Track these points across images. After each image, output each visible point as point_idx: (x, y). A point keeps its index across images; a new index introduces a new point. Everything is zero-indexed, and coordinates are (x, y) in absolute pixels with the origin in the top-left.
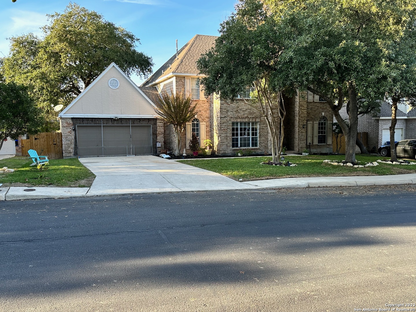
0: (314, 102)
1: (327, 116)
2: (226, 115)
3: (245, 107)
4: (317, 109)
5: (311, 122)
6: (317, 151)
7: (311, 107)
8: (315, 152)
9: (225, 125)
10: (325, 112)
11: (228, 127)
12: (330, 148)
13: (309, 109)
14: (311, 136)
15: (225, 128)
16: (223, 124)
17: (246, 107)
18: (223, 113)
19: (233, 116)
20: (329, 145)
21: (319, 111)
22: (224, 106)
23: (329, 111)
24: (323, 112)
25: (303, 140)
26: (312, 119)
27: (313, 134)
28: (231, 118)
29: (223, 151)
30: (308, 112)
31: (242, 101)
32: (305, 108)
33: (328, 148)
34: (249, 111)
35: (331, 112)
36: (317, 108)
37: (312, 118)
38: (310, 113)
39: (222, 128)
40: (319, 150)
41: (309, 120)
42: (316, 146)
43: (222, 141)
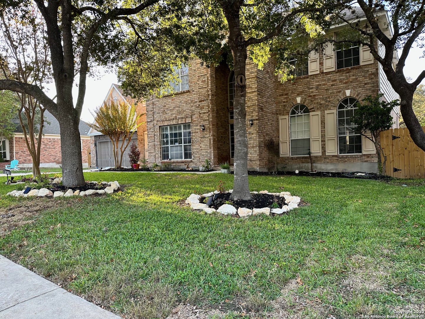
0: (323, 73)
1: (360, 95)
2: (152, 119)
3: (172, 105)
4: (332, 85)
5: (319, 113)
6: (336, 169)
7: (318, 83)
8: (332, 169)
9: (152, 131)
10: (354, 88)
11: (156, 133)
12: (371, 162)
13: (312, 88)
14: (320, 140)
15: (152, 135)
16: (150, 130)
17: (174, 104)
18: (150, 116)
19: (159, 119)
20: (368, 156)
21: (339, 88)
22: (149, 107)
23: (366, 84)
24: (348, 89)
25: (253, 147)
26: (320, 107)
27: (323, 136)
28: (158, 121)
29: (151, 164)
30: (311, 94)
31: (169, 98)
32: (253, 91)
33: (365, 164)
34: (177, 109)
35: (369, 85)
36: (331, 83)
37: (321, 104)
38: (314, 96)
39: (149, 136)
40: (340, 168)
41: (313, 108)
42: (335, 158)
43: (150, 152)
